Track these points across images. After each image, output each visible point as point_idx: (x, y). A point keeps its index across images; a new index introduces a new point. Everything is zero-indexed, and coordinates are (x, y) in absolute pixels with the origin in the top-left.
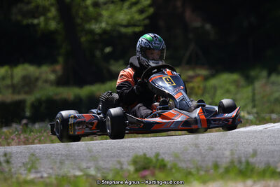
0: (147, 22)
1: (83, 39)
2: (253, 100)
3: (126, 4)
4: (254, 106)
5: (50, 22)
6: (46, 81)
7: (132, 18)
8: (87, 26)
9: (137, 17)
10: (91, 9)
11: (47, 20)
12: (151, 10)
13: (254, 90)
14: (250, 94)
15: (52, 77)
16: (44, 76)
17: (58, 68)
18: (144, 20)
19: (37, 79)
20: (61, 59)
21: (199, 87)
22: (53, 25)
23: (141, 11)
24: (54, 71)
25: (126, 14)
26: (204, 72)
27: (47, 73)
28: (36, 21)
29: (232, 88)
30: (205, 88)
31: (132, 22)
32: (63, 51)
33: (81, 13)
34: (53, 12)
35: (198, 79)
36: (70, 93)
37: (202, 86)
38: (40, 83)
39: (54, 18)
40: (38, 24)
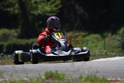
0: (58, 11)
1: (30, 18)
2: (105, 46)
3: (49, 3)
4: (105, 49)
5: (15, 10)
6: (13, 36)
7: (52, 9)
8: (32, 12)
9: (54, 9)
10: (34, 5)
11: (14, 9)
12: (61, 6)
13: (105, 42)
14: (103, 44)
15: (16, 34)
16: (12, 34)
17: (19, 30)
18: (57, 10)
19: (9, 35)
20: (20, 27)
21: (80, 40)
22: (17, 11)
23: (56, 6)
24: (17, 32)
25: (49, 7)
26: (83, 34)
27: (14, 32)
28: (9, 10)
29: (95, 41)
30: (83, 40)
31: (52, 11)
32: (21, 23)
33: (29, 7)
34: (17, 6)
35: (80, 37)
36: (23, 42)
37: (82, 40)
38: (10, 37)
39: (17, 8)
40: (10, 11)
